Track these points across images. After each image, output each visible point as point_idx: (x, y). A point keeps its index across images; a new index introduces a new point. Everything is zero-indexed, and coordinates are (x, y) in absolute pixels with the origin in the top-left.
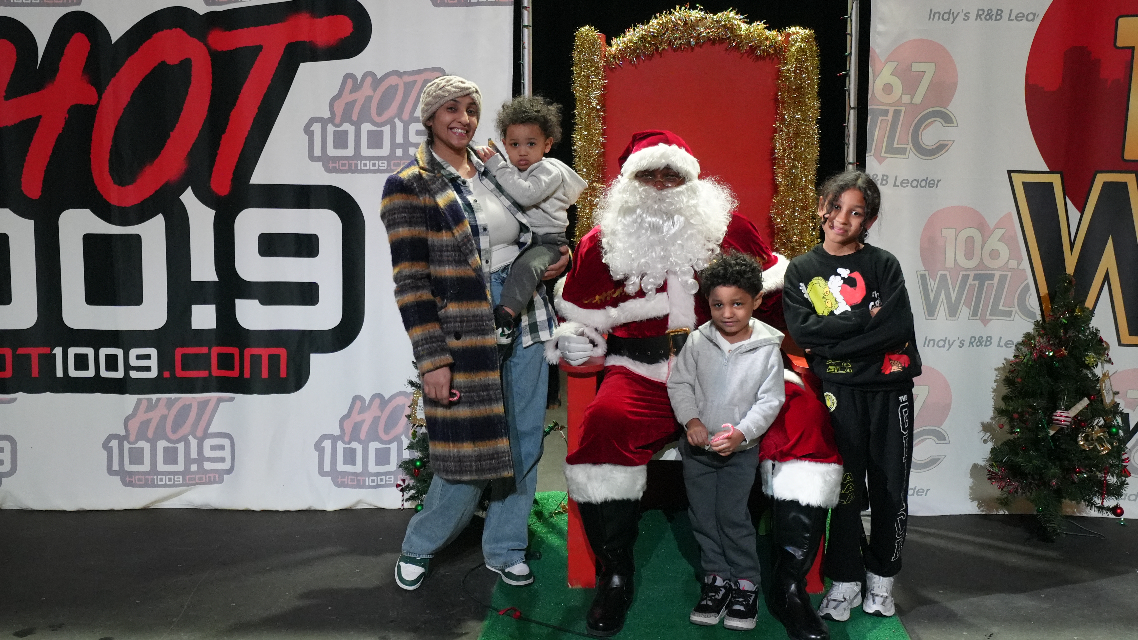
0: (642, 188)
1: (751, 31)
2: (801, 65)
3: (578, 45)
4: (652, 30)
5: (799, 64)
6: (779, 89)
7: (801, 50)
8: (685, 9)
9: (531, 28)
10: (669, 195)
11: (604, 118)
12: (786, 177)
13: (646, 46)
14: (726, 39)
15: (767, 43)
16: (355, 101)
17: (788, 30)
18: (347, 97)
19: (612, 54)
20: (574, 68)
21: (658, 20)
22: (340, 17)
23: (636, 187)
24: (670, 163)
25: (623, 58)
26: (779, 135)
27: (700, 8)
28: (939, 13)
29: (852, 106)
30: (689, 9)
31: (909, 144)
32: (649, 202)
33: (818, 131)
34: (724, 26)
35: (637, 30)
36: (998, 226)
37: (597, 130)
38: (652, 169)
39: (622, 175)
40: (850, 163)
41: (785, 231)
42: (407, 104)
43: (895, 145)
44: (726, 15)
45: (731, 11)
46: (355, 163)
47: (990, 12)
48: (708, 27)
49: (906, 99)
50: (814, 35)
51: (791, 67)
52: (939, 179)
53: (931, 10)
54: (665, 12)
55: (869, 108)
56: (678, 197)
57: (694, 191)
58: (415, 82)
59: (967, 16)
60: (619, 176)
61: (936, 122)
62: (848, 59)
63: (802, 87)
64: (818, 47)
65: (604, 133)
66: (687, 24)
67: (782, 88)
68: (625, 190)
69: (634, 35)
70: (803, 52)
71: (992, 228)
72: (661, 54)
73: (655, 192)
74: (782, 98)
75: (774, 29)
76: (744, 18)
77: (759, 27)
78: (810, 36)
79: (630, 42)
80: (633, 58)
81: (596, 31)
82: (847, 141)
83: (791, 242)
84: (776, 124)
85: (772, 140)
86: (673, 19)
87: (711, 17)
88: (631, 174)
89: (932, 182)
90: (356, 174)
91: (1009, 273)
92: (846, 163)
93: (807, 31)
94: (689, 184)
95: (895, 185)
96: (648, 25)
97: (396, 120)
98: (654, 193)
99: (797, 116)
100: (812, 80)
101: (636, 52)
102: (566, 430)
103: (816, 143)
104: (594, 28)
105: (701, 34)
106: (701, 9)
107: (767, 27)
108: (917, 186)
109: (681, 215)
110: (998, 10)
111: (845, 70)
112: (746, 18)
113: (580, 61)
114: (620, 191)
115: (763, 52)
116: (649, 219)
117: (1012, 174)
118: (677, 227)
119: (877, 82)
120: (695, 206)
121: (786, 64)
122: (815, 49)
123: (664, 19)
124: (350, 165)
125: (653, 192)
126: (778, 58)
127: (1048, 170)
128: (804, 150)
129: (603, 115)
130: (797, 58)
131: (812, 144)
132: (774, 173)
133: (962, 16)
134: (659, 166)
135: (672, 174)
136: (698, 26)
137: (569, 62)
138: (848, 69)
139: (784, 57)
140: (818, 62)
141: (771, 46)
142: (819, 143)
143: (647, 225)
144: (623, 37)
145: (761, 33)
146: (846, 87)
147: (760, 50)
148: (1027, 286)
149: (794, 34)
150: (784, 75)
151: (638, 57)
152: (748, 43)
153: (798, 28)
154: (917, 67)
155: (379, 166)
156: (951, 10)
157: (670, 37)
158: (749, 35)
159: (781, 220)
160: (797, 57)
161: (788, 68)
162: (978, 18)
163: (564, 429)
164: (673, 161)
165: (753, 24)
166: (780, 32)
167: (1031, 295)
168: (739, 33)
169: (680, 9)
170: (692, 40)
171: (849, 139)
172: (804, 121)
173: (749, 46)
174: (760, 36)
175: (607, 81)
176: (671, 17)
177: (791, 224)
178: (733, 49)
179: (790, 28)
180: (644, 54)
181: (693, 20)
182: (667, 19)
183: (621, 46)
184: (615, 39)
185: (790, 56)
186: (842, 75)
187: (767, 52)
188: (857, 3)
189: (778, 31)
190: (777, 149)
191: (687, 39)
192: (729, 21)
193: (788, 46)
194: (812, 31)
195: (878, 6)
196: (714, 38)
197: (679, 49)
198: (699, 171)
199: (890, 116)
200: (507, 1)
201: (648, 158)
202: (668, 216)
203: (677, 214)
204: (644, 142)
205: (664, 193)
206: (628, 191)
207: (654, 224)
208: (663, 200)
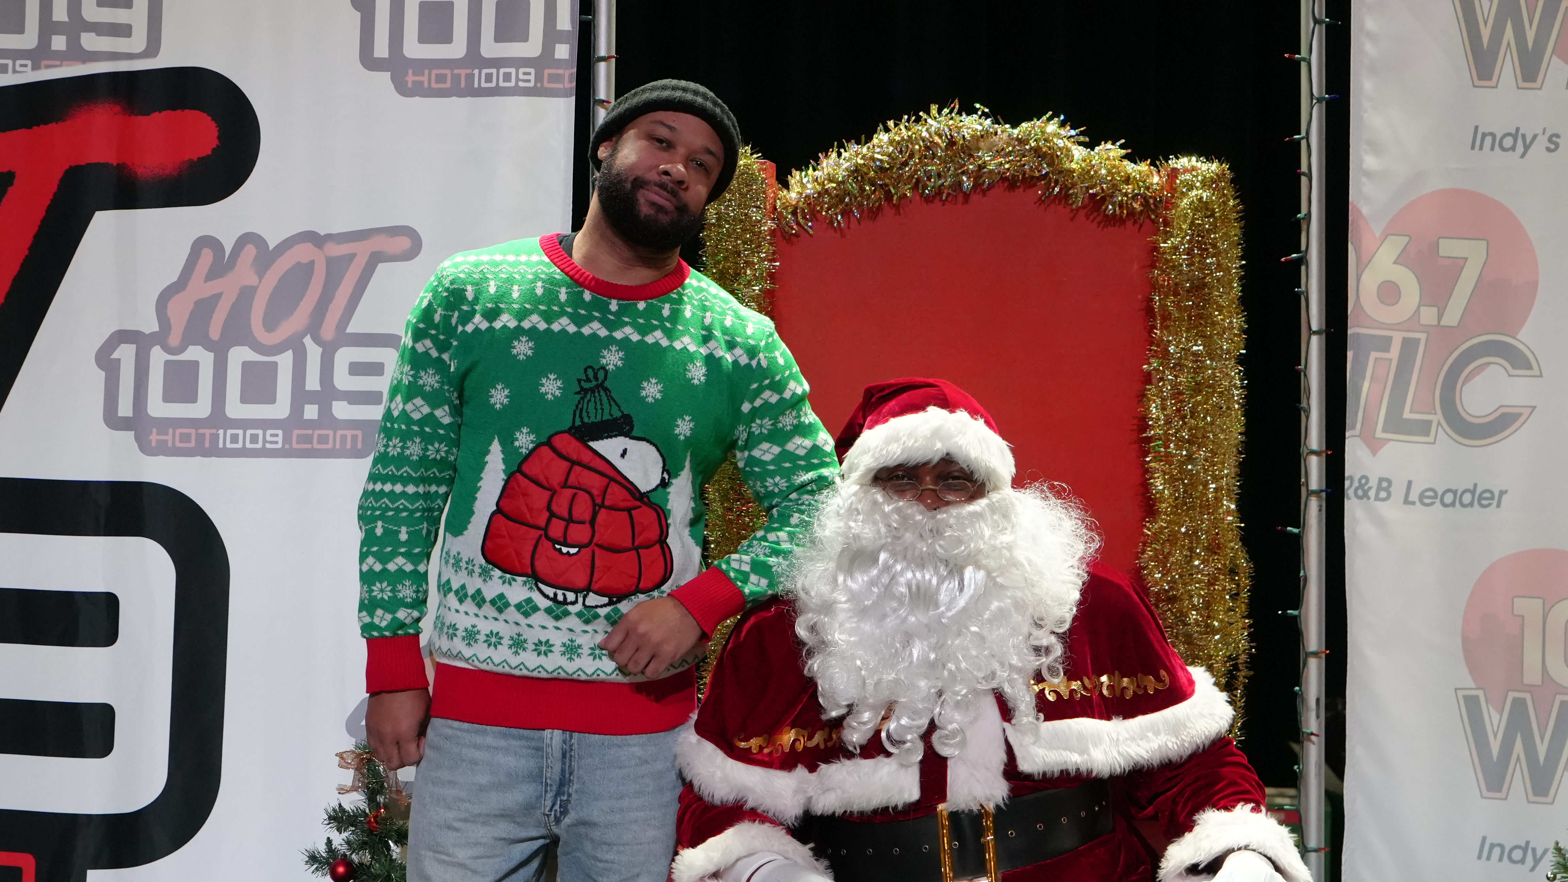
0: (892, 505)
1: (1093, 162)
2: (1203, 237)
4: (879, 157)
5: (1198, 236)
6: (1154, 286)
7: (1203, 206)
8: (951, 112)
10: (952, 521)
12: (1172, 481)
13: (865, 190)
14: (1039, 179)
15: (1129, 188)
16: (218, 297)
17: (1173, 163)
18: (199, 289)
19: (791, 205)
21: (892, 135)
22: (191, 115)
23: (876, 504)
24: (953, 450)
25: (814, 215)
26: (1157, 387)
27: (983, 112)
28: (1493, 135)
29: (1315, 327)
30: (959, 113)
31: (1435, 413)
32: (908, 537)
33: (1241, 380)
34: (1036, 151)
35: (845, 154)
38: (913, 463)
40: (1313, 452)
41: (1172, 600)
42: (331, 307)
43: (1407, 415)
44: (1039, 127)
45: (1050, 119)
46: (211, 435)
48: (1000, 152)
49: (1429, 315)
50: (1229, 175)
51: (1181, 243)
52: (1504, 489)
53: (1476, 128)
54: (906, 117)
55: (1349, 332)
56: (972, 525)
57: (1004, 512)
58: (352, 257)
59: (1554, 141)
61: (1492, 366)
62: (1304, 227)
63: (1205, 285)
64: (1238, 201)
66: (954, 144)
67: (1163, 286)
68: (852, 512)
69: (839, 165)
70: (1207, 209)
72: (897, 207)
73: (921, 513)
74: (1163, 307)
75: (1143, 159)
76: (1077, 135)
77: (1112, 154)
78: (1220, 177)
79: (831, 181)
80: (836, 214)
81: (755, 156)
82: (1304, 404)
83: (1185, 624)
84: (1149, 364)
85: (1141, 397)
86: (925, 134)
87: (1005, 131)
88: (863, 476)
89: (1487, 495)
90: (213, 458)
92: (1304, 450)
93: (1214, 166)
94: (995, 496)
95: (1407, 502)
96: (870, 145)
97: (308, 341)
98: (919, 517)
99: (1195, 348)
100: (1228, 270)
101: (842, 201)
103: (1237, 406)
104: (752, 149)
105: (985, 167)
106: (984, 114)
107: (1127, 154)
108: (1453, 504)
109: (978, 566)
111: (1298, 251)
112: (1082, 133)
113: (718, 219)
114: (842, 512)
115: (1121, 207)
116: (909, 575)
118: (969, 592)
119: (1366, 277)
120: (1010, 548)
121: (1170, 235)
122: (1231, 203)
123: (905, 133)
124: (200, 438)
125: (917, 514)
126: (1153, 221)
128: (1212, 422)
130: (1192, 223)
131: (1228, 408)
132: (1147, 471)
133: (1542, 142)
134: (928, 458)
135: (956, 474)
136: (978, 149)
138: (1303, 248)
139: (1165, 218)
140: (1238, 232)
141: (1137, 195)
142: (1243, 406)
143: (903, 589)
144: (814, 170)
145: (1114, 167)
146: (1300, 287)
147: (1113, 204)
149: (1186, 171)
150: (1166, 259)
151: (847, 213)
152: (1088, 188)
153: (1194, 159)
154: (1450, 248)
155: (265, 441)
156: (1518, 129)
157: (916, 171)
158: (1089, 171)
159: (1163, 575)
160: (1193, 220)
161: (1175, 243)
164: (960, 447)
165: (1097, 148)
166: (1156, 166)
168: (1067, 165)
169: (940, 112)
170: (965, 179)
171: (1308, 398)
172: (1211, 360)
173: (1090, 194)
174: (1113, 174)
175: (778, 264)
176: (920, 128)
177: (1185, 584)
178: (1054, 200)
179: (1177, 158)
180: (860, 206)
181: (967, 137)
182: (910, 133)
183: (811, 189)
184: (798, 173)
185: (1179, 217)
186: (1292, 260)
187: (1127, 208)
188: (1320, 109)
189: (1151, 164)
190: (1152, 419)
191: (956, 175)
192: (1045, 140)
193: (1173, 196)
194: (1226, 166)
195: (1366, 116)
196: (1013, 176)
197: (938, 198)
198: (1014, 470)
199: (1394, 352)
200: (561, 86)
201: (904, 439)
202: (949, 568)
203: (969, 565)
204: (892, 403)
205: (941, 516)
206: (858, 513)
207: (919, 588)
208: (938, 531)
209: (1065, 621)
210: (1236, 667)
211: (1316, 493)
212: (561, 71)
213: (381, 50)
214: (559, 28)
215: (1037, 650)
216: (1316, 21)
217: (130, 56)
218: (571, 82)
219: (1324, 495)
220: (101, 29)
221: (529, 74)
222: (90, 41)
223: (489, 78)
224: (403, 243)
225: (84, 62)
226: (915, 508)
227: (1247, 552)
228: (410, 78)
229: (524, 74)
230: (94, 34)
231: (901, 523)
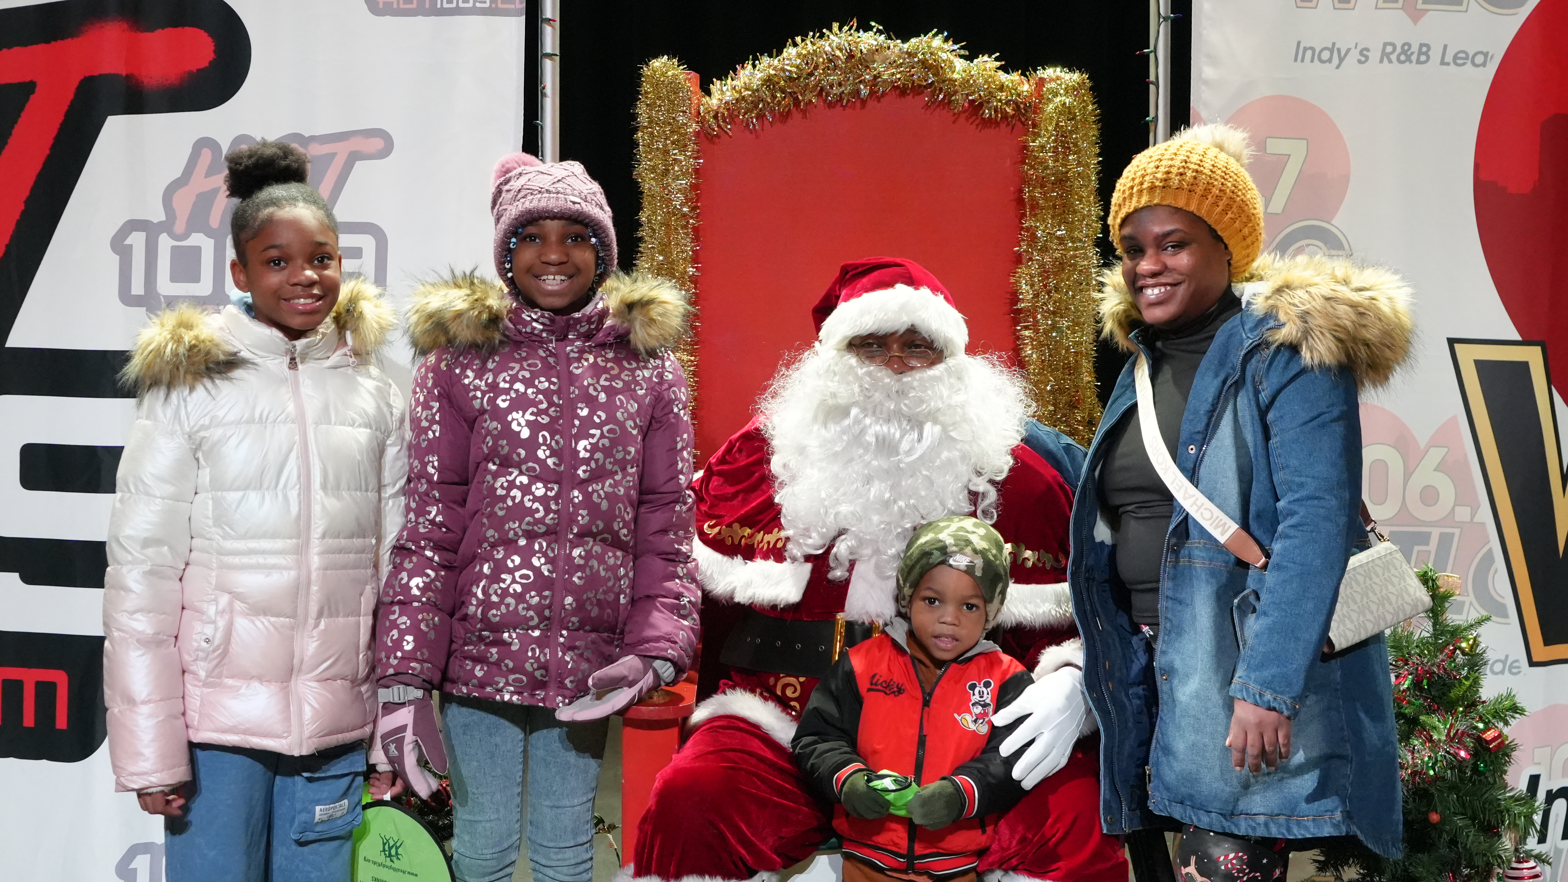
0: (865, 370)
1: (972, 73)
2: (1066, 137)
3: (646, 93)
4: (788, 68)
5: (1062, 136)
6: (1025, 180)
7: (1067, 112)
8: (850, 29)
9: (558, 59)
10: (915, 384)
11: (695, 229)
13: (776, 97)
14: (926, 87)
15: (1002, 96)
16: (216, 190)
17: (1040, 73)
18: (200, 183)
19: (713, 110)
20: (640, 134)
21: (799, 49)
22: (189, 31)
23: (851, 367)
24: (918, 322)
25: (733, 118)
26: (1027, 266)
27: (878, 29)
28: (1313, 49)
30: (857, 30)
32: (878, 396)
33: (1098, 260)
34: (923, 63)
35: (759, 66)
36: (1434, 443)
37: (683, 252)
38: (882, 333)
39: (820, 341)
44: (926, 42)
45: (935, 35)
47: (1406, 48)
48: (892, 64)
50: (1088, 84)
51: (1048, 142)
53: (1299, 43)
54: (811, 33)
56: (932, 387)
57: (957, 376)
58: (333, 155)
59: (1364, 54)
60: (817, 344)
61: (1311, 247)
62: (1152, 128)
63: (1067, 179)
64: (1096, 106)
65: (695, 259)
66: (853, 56)
67: (1031, 179)
68: (830, 372)
69: (754, 75)
70: (1069, 113)
71: (1422, 444)
72: (804, 112)
73: (889, 377)
74: (1032, 198)
75: (1015, 70)
76: (958, 49)
77: (988, 66)
78: (1081, 85)
79: (747, 89)
80: (752, 118)
81: (682, 67)
84: (1020, 246)
85: (1013, 277)
86: (828, 48)
87: (897, 46)
88: (839, 342)
91: (1457, 532)
93: (1076, 76)
94: (950, 362)
96: (780, 57)
98: (887, 380)
99: (1059, 233)
100: (1087, 165)
101: (756, 107)
102: (618, 831)
104: (678, 61)
105: (879, 77)
106: (878, 31)
107: (1001, 66)
109: (935, 422)
110: (1422, 45)
112: (962, 48)
113: (650, 122)
115: (996, 111)
116: (876, 428)
117: (1457, 346)
118: (926, 443)
120: (962, 407)
121: (1037, 135)
122: (1090, 107)
123: (810, 48)
125: (885, 377)
126: (1023, 123)
127: (1519, 338)
128: (1073, 297)
129: (693, 224)
130: (1057, 125)
131: (1087, 284)
132: (1018, 338)
133: (1354, 55)
134: (896, 329)
135: (919, 342)
136: (874, 62)
137: (629, 124)
139: (1033, 120)
140: (1096, 132)
141: (1010, 100)
143: (871, 439)
144: (732, 80)
145: (990, 76)
147: (990, 109)
148: (1489, 555)
149: (1052, 80)
150: (1034, 156)
151: (761, 117)
152: (967, 95)
153: (1058, 69)
154: (1275, 146)
156: (1334, 44)
157: (821, 80)
158: (968, 81)
160: (1058, 122)
161: (1042, 142)
162: (1385, 59)
163: (615, 831)
164: (923, 320)
165: (975, 61)
166: (1026, 76)
167: (1496, 571)
168: (950, 75)
169: (840, 29)
170: (862, 87)
172: (1073, 242)
173: (970, 100)
174: (989, 83)
175: (702, 161)
176: (824, 43)
178: (938, 106)
179: (1044, 69)
180: (772, 111)
181: (864, 51)
182: (815, 48)
183: (729, 96)
184: (719, 82)
185: (1046, 120)
187: (1002, 113)
188: (1166, 26)
189: (1022, 74)
190: (1022, 293)
191: (855, 84)
192: (931, 54)
193: (1040, 102)
194: (1085, 76)
195: (1204, 32)
196: (904, 84)
197: (839, 104)
198: (966, 339)
200: (513, 6)
201: (875, 312)
202: (911, 423)
203: (928, 421)
204: (865, 280)
205: (907, 379)
206: (835, 374)
207: (884, 440)
208: (903, 392)
209: (1002, 472)
218: (521, 3)
224: (378, 144)
226: (884, 372)
228: (382, 0)
231: (871, 385)
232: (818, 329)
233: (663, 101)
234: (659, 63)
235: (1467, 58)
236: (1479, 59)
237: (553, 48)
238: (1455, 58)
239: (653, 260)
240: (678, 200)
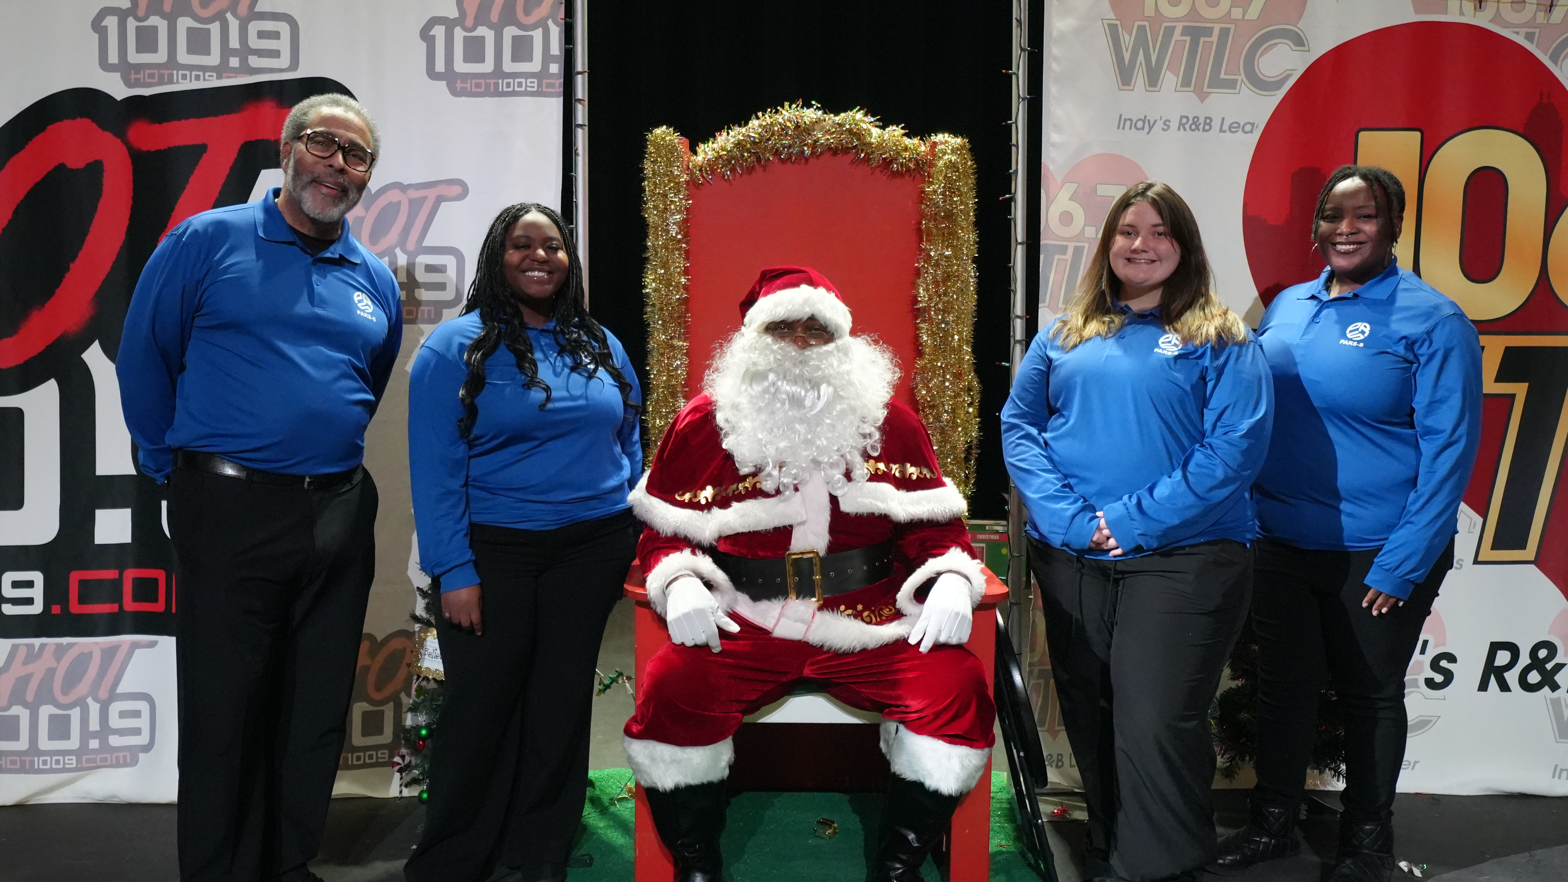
0: (778, 346)
1: (885, 138)
2: (952, 184)
3: (651, 153)
4: (753, 135)
5: (949, 184)
6: (922, 216)
7: (952, 166)
8: (797, 107)
9: (586, 128)
10: (814, 356)
11: (687, 252)
12: (932, 335)
13: (744, 156)
14: (851, 148)
15: (906, 154)
17: (933, 138)
19: (698, 165)
20: (646, 183)
21: (760, 121)
23: (768, 344)
24: (816, 313)
25: (713, 171)
26: (924, 277)
27: (817, 106)
28: (1131, 120)
29: (1019, 240)
30: (802, 107)
32: (787, 365)
33: (975, 272)
34: (849, 131)
35: (732, 133)
37: (677, 267)
38: (791, 320)
39: (745, 326)
40: (1018, 317)
41: (932, 407)
42: (412, 230)
44: (852, 116)
45: (857, 111)
48: (827, 132)
50: (968, 146)
51: (939, 188)
53: (1121, 116)
54: (769, 110)
55: (1042, 243)
56: (826, 358)
57: (845, 351)
58: (425, 198)
60: (742, 327)
62: (1013, 178)
63: (953, 214)
64: (973, 162)
65: (687, 272)
66: (799, 127)
67: (927, 215)
68: (752, 347)
69: (728, 140)
70: (954, 167)
72: (764, 167)
73: (796, 351)
74: (928, 228)
75: (915, 136)
76: (875, 121)
77: (896, 133)
78: (962, 147)
79: (723, 150)
80: (727, 171)
81: (676, 134)
82: (1013, 288)
83: (941, 422)
84: (919, 263)
85: (914, 285)
86: (781, 120)
87: (831, 119)
88: (759, 327)
92: (1012, 315)
93: (959, 140)
94: (839, 342)
96: (747, 127)
97: (398, 251)
98: (794, 353)
99: (947, 253)
100: (967, 204)
101: (730, 163)
103: (972, 289)
104: (674, 130)
105: (818, 142)
106: (818, 108)
107: (906, 133)
109: (829, 384)
110: (1206, 118)
111: (1010, 193)
112: (877, 120)
113: (653, 174)
114: (745, 348)
115: (902, 166)
116: (788, 388)
118: (824, 400)
119: (1052, 209)
120: (848, 373)
121: (932, 183)
122: (969, 163)
123: (769, 120)
125: (792, 351)
126: (921, 175)
128: (957, 299)
129: (685, 247)
130: (946, 176)
131: (967, 290)
132: (917, 328)
133: (1160, 125)
134: (801, 317)
135: (817, 327)
136: (814, 130)
137: (638, 176)
138: (1013, 191)
139: (929, 173)
140: (974, 181)
141: (912, 158)
142: (976, 288)
143: (784, 396)
144: (713, 143)
145: (898, 141)
146: (1011, 215)
147: (897, 164)
149: (942, 143)
150: (929, 198)
151: (733, 170)
152: (881, 154)
153: (946, 135)
154: (1103, 191)
156: (1145, 117)
157: (775, 144)
158: (882, 144)
159: (927, 392)
160: (946, 174)
161: (935, 188)
164: (821, 311)
165: (887, 129)
166: (923, 141)
168: (869, 140)
169: (790, 107)
170: (806, 148)
171: (1015, 284)
172: (957, 260)
173: (883, 159)
174: (897, 145)
175: (691, 202)
176: (778, 117)
177: (940, 397)
178: (860, 162)
179: (936, 135)
180: (741, 166)
181: (808, 122)
182: (772, 120)
183: (711, 155)
184: (702, 145)
185: (938, 172)
186: (1006, 199)
187: (906, 167)
188: (1024, 105)
189: (920, 139)
190: (921, 297)
191: (800, 147)
192: (855, 124)
193: (934, 159)
194: (966, 140)
195: (1052, 109)
196: (836, 147)
197: (789, 161)
198: (851, 325)
199: (1069, 256)
200: (554, 90)
201: (786, 304)
202: (812, 385)
203: (823, 383)
204: (779, 282)
205: (807, 353)
206: (756, 349)
207: (793, 395)
208: (805, 362)
209: (879, 420)
210: (970, 448)
211: (1019, 342)
212: (553, 81)
213: (440, 67)
214: (552, 53)
215: (864, 436)
216: (1022, 50)
217: (281, 70)
218: (560, 87)
219: (1024, 342)
220: (260, 53)
221: (534, 82)
222: (254, 61)
223: (508, 85)
224: (457, 190)
225: (251, 75)
226: (792, 348)
227: (978, 378)
228: (459, 85)
229: (531, 82)
230: (256, 57)
231: (783, 356)
232: (743, 316)
233: (663, 159)
234: (659, 131)
235: (1239, 127)
236: (1248, 128)
237: (583, 120)
238: (1230, 127)
239: (656, 273)
240: (674, 230)
